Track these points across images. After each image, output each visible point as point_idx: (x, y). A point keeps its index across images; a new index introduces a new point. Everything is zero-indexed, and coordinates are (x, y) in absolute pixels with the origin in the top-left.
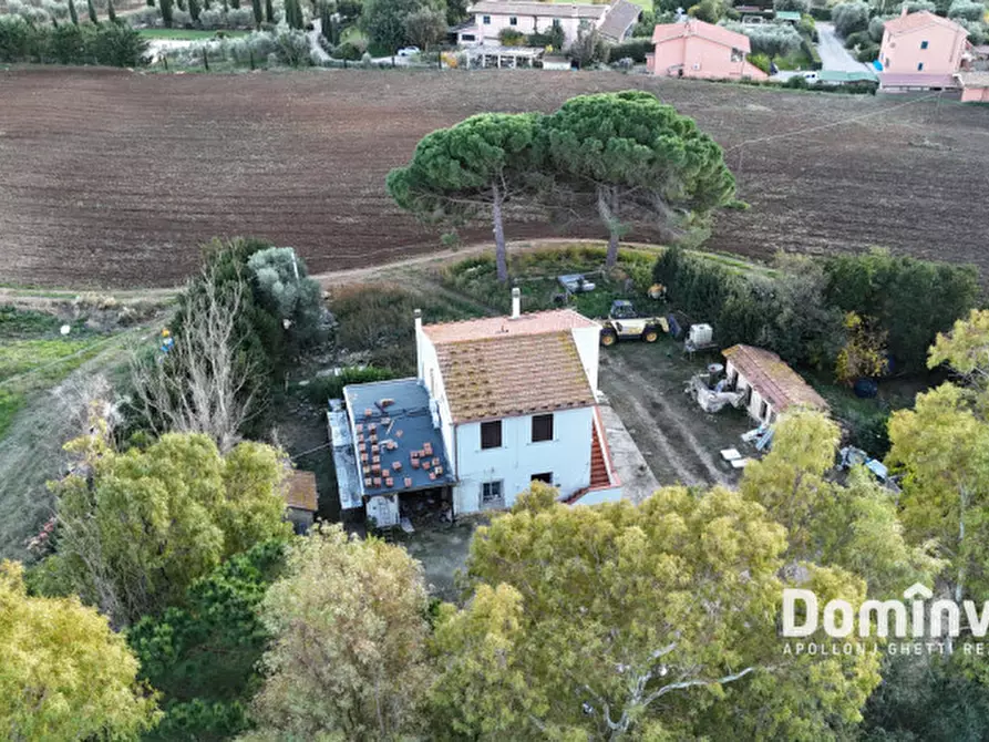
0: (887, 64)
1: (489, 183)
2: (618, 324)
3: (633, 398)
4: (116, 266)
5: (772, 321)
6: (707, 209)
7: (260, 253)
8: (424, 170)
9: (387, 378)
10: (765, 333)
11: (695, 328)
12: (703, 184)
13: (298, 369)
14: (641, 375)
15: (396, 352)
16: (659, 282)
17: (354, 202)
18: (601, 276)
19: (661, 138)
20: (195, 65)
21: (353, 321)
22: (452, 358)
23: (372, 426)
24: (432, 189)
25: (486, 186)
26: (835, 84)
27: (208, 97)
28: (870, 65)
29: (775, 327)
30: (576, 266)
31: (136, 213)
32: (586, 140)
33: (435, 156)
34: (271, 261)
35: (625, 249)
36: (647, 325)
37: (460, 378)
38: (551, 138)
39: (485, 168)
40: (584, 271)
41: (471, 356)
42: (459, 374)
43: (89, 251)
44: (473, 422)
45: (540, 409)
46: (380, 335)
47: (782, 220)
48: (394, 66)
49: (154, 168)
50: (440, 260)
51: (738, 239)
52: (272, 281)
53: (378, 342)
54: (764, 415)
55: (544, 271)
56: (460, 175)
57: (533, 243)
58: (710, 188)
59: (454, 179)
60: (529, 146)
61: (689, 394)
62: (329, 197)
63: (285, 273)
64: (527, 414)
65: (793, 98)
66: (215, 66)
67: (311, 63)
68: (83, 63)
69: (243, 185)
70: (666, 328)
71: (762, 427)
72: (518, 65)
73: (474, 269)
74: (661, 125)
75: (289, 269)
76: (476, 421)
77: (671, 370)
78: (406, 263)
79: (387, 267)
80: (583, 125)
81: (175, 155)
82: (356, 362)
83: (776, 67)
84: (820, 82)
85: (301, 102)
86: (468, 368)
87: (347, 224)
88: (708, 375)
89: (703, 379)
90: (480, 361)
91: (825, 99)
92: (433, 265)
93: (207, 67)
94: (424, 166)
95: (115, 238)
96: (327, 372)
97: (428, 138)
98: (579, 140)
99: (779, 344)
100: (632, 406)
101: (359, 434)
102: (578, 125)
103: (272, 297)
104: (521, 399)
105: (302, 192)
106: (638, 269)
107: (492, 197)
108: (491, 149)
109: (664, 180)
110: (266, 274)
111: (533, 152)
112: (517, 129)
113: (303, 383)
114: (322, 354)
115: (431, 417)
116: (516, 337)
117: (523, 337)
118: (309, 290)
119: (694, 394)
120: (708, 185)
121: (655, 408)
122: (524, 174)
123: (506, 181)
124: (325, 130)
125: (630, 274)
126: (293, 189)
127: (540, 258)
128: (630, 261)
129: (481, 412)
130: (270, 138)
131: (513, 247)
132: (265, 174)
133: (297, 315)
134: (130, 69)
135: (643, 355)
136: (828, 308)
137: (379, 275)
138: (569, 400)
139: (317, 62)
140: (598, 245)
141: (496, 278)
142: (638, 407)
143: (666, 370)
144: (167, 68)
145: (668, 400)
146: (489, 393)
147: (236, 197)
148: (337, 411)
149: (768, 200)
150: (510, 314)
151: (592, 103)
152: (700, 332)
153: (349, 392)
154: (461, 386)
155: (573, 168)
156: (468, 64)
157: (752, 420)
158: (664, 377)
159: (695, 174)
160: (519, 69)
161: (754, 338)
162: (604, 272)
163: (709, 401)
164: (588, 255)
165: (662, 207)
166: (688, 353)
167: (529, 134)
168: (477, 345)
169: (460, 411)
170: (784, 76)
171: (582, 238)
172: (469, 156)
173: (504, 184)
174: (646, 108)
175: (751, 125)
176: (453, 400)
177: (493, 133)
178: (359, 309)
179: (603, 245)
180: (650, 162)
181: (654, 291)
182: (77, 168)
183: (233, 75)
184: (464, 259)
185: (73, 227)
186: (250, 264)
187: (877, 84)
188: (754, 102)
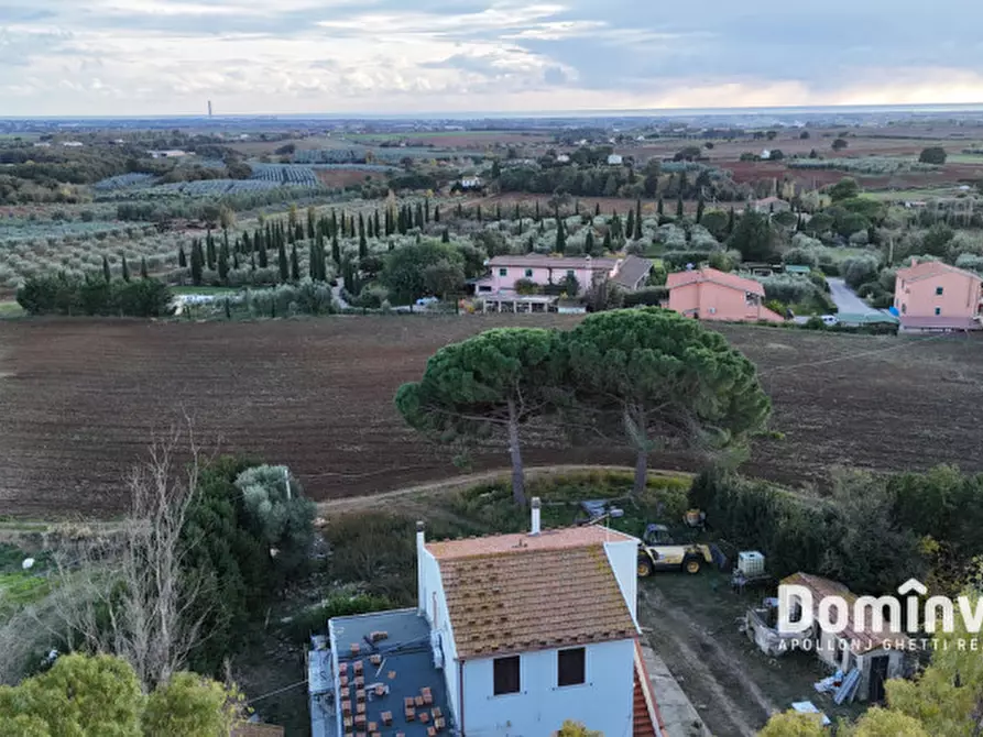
0: (904, 310)
1: (505, 398)
2: (653, 551)
3: (677, 639)
4: (100, 497)
5: (835, 544)
6: (742, 430)
7: (250, 470)
8: (434, 384)
9: (383, 608)
10: (828, 559)
11: (744, 555)
12: (737, 403)
13: (283, 604)
14: (684, 611)
15: (397, 583)
16: (695, 508)
17: (362, 431)
18: (629, 502)
19: (688, 349)
20: (216, 314)
21: (349, 548)
22: (458, 578)
23: (358, 665)
24: (443, 405)
25: (502, 401)
26: (856, 325)
27: (226, 341)
28: (886, 311)
29: (840, 552)
30: (601, 492)
31: (132, 446)
32: (608, 352)
33: (447, 368)
34: (261, 479)
35: (653, 475)
36: (687, 554)
37: (469, 601)
38: (570, 350)
39: (500, 381)
40: (611, 497)
41: (480, 574)
42: (467, 596)
43: (75, 482)
44: (483, 657)
45: (568, 639)
46: (379, 564)
47: (821, 449)
48: (412, 312)
49: (160, 404)
50: (451, 487)
51: (776, 468)
52: (259, 500)
53: (376, 573)
54: (839, 658)
55: (565, 497)
56: (473, 388)
57: (553, 469)
58: (744, 407)
59: (467, 392)
60: (547, 359)
61: (745, 633)
62: (337, 427)
63: (276, 492)
64: (552, 647)
65: (813, 338)
66: (236, 315)
67: (332, 311)
68: (108, 314)
69: (249, 418)
70: (708, 557)
71: (839, 673)
72: (533, 310)
73: (487, 494)
74: (689, 338)
75: (281, 488)
76: (488, 655)
77: (718, 606)
78: (415, 489)
79: (394, 493)
80: (605, 337)
81: (184, 391)
82: (348, 592)
83: (792, 313)
84: (838, 324)
85: (319, 344)
86: (477, 588)
87: (352, 452)
88: (765, 610)
89: (759, 614)
90: (493, 579)
91: (845, 339)
92: (443, 491)
93: (229, 316)
94: (435, 379)
95: (104, 470)
96: (315, 607)
97: (440, 351)
98: (600, 352)
99: (847, 573)
100: (677, 648)
101: (342, 674)
102: (598, 337)
103: (257, 519)
104: (542, 628)
105: (308, 422)
106: (671, 495)
107: (507, 414)
108: (507, 360)
109: (696, 394)
110: (253, 491)
111: (552, 365)
112: (534, 341)
113: (286, 620)
114: (311, 587)
115: (433, 654)
116: (536, 551)
117: (545, 551)
118: (301, 511)
119: (749, 633)
120: (742, 403)
121: (705, 650)
122: (543, 389)
123: (523, 395)
124: (338, 367)
125: (661, 499)
126: (301, 420)
127: (560, 483)
128: (660, 487)
129: (494, 644)
130: (282, 375)
131: (531, 473)
132: (274, 408)
133: (285, 540)
134: (154, 319)
135: (685, 588)
136: (900, 530)
137: (383, 502)
138: (605, 630)
139: (337, 310)
140: (622, 471)
141: (513, 503)
142: (684, 648)
143: (714, 606)
144: (189, 317)
145: (719, 641)
146: (504, 620)
147: (239, 429)
148: (320, 650)
149: (803, 430)
150: (529, 531)
151: (613, 316)
152: (750, 561)
153: (334, 625)
154: (470, 610)
155: (596, 381)
156: (485, 310)
157: (825, 665)
158: (712, 613)
159: (728, 388)
160: (534, 313)
161: (815, 566)
162: (632, 498)
163: (770, 641)
164: (613, 481)
165: (694, 425)
166: (736, 587)
167: (548, 347)
168: (489, 560)
169: (469, 642)
170: (802, 320)
171: (606, 464)
172: (483, 368)
173: (521, 400)
174: (671, 321)
175: (774, 360)
176: (459, 628)
177: (508, 344)
178: (357, 535)
179: (629, 471)
180: (680, 374)
181: (691, 517)
182: (80, 404)
183: (253, 322)
184: (477, 484)
185: (63, 459)
186: (237, 482)
187: (898, 326)
188: (773, 341)
